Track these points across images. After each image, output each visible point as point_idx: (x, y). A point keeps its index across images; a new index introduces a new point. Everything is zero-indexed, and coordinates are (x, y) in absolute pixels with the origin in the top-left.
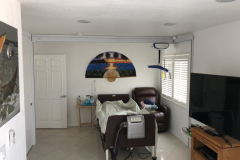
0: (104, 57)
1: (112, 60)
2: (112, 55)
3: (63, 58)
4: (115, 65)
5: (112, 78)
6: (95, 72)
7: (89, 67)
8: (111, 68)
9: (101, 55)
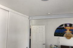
0: (64, 26)
1: (68, 28)
2: (68, 25)
3: (44, 27)
4: (70, 30)
5: (69, 37)
6: (59, 33)
7: (56, 31)
8: (68, 32)
9: (62, 25)
